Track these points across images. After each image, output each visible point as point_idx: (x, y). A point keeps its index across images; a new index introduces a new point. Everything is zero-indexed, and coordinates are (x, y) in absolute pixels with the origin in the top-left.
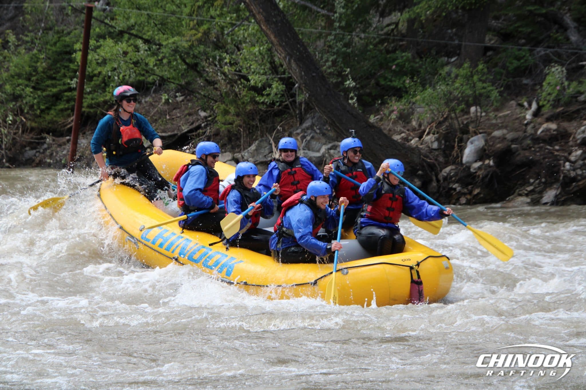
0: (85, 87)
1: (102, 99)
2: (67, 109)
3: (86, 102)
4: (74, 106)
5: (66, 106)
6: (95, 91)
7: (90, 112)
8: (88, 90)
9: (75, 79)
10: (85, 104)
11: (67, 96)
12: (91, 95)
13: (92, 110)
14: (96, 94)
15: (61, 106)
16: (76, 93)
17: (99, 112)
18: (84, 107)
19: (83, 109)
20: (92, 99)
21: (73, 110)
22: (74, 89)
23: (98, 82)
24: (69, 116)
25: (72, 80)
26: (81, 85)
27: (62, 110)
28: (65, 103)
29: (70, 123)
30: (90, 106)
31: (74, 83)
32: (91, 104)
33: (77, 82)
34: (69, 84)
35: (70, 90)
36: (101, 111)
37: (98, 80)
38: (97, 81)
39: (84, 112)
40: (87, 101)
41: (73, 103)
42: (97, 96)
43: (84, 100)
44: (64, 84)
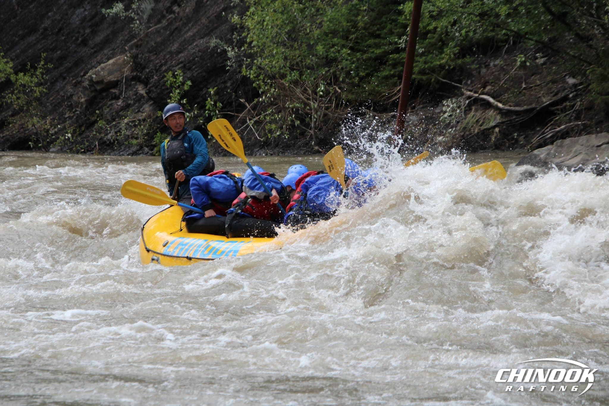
0: (417, 47)
1: (438, 63)
2: (393, 76)
3: (417, 66)
4: (402, 71)
5: (392, 73)
6: (429, 52)
7: (422, 79)
8: (421, 51)
9: (405, 37)
10: (416, 70)
11: (394, 59)
12: (424, 58)
13: (424, 78)
14: (431, 55)
15: (386, 73)
16: (404, 55)
17: (433, 80)
18: (414, 73)
19: (414, 76)
20: (425, 63)
21: (400, 78)
22: (403, 50)
23: (433, 40)
24: (395, 85)
25: (400, 39)
26: (412, 44)
27: (386, 78)
28: (390, 68)
29: (396, 94)
30: (422, 72)
31: (402, 42)
32: (424, 69)
33: (406, 41)
34: (396, 43)
35: (398, 51)
36: (436, 78)
37: (434, 38)
38: (431, 39)
39: (415, 79)
40: (419, 65)
41: (401, 68)
42: (432, 58)
43: (414, 65)
44: (390, 44)
